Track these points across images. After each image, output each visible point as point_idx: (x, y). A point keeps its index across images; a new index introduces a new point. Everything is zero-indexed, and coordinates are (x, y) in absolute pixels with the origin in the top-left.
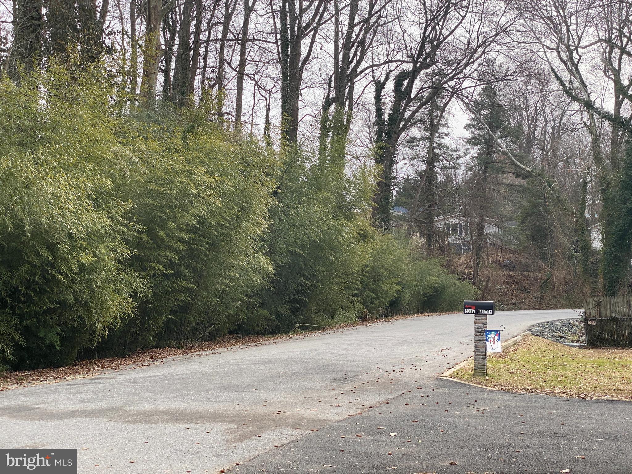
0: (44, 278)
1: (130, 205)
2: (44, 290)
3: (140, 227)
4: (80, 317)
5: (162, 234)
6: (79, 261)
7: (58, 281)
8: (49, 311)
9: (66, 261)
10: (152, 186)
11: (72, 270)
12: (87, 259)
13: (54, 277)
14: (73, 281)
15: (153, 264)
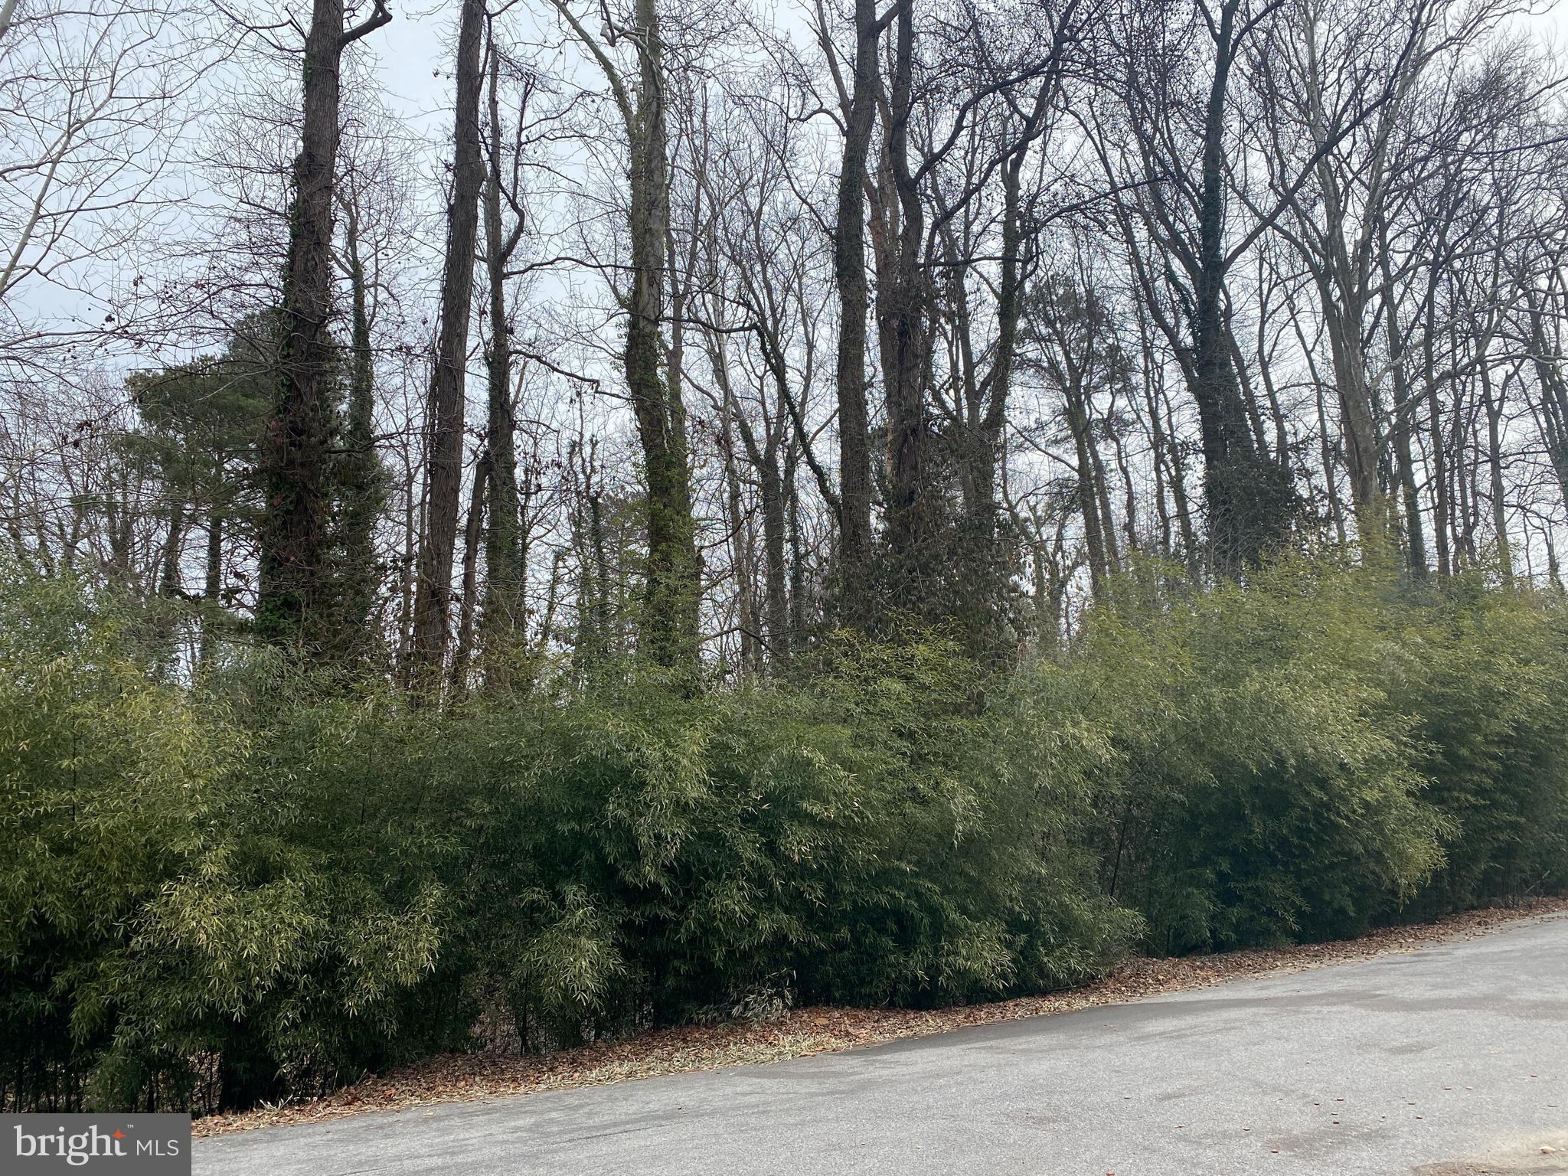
0: (1319, 823)
1: (1416, 719)
2: (1322, 839)
3: (1432, 746)
4: (1373, 873)
5: (1464, 752)
6: (1361, 798)
7: (1338, 827)
8: (1332, 866)
9: (1345, 800)
10: (1438, 689)
11: (1354, 812)
12: (1371, 795)
13: (1332, 822)
14: (1357, 824)
15: (1456, 794)
